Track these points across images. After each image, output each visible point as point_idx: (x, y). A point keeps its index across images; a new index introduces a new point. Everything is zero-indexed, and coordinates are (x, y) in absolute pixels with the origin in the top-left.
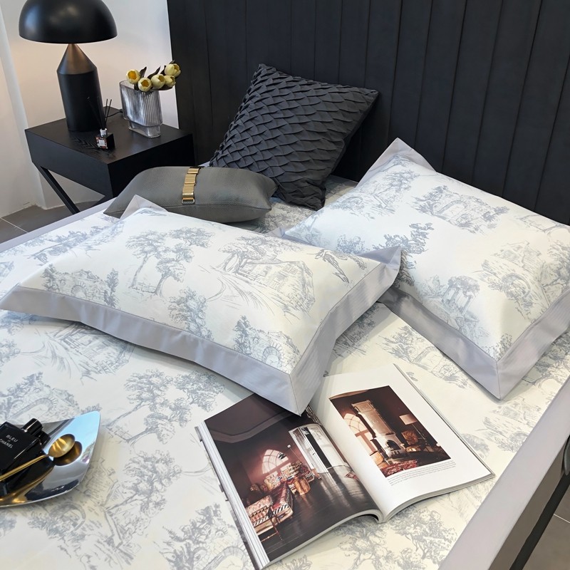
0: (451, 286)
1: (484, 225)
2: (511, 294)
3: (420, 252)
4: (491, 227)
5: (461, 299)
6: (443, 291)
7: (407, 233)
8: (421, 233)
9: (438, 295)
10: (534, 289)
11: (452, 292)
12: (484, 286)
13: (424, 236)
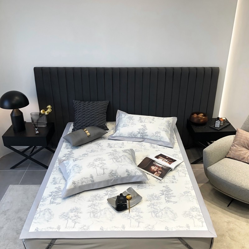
0: (156, 134)
1: (154, 121)
2: (165, 131)
3: (147, 129)
4: (155, 121)
5: (159, 135)
6: (155, 135)
7: (142, 127)
8: (144, 126)
9: (154, 136)
10: (168, 129)
11: (157, 134)
12: (161, 131)
13: (145, 127)
